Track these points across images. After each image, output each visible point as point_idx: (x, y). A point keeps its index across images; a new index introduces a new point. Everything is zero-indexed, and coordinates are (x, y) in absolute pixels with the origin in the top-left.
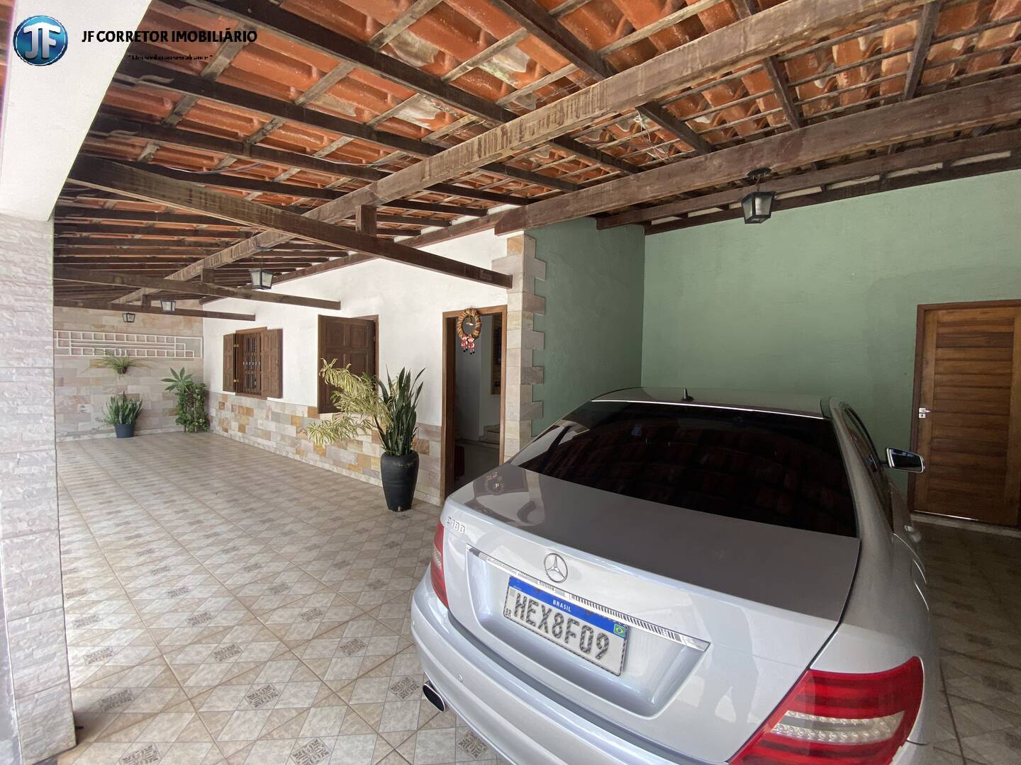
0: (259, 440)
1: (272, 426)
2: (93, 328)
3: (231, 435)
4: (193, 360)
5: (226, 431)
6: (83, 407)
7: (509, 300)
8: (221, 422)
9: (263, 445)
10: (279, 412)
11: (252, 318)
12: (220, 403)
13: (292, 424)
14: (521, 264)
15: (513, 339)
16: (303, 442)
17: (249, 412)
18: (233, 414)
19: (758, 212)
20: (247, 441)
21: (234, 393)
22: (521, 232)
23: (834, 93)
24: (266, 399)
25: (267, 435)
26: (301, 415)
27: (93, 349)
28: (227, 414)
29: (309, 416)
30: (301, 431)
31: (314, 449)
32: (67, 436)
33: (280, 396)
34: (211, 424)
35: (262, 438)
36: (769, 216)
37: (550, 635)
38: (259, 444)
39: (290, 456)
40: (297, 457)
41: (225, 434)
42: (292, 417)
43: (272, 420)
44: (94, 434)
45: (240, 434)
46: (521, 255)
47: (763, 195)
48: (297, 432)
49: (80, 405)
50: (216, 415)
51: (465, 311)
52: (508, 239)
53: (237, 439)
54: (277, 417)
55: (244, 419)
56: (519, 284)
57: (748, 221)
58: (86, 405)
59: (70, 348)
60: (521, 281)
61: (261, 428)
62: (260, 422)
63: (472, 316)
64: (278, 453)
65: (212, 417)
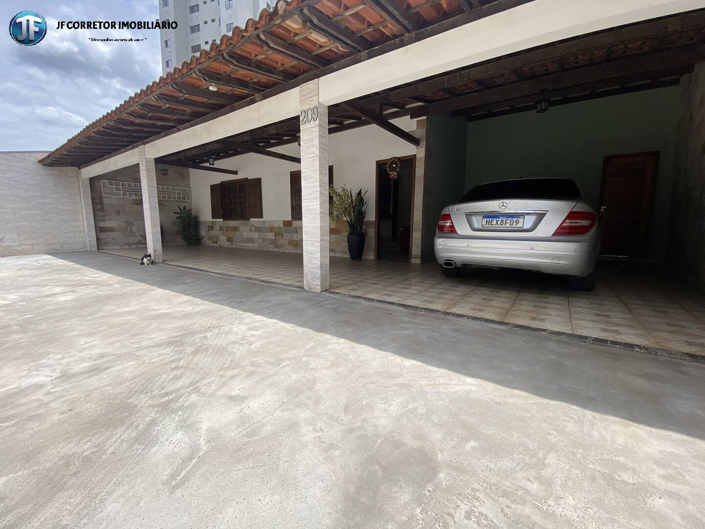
0: (245, 244)
1: (255, 235)
2: (133, 181)
3: (220, 244)
4: (186, 202)
5: (216, 243)
6: (131, 228)
7: (419, 152)
8: (210, 238)
9: (248, 247)
10: (261, 226)
11: (236, 173)
12: (209, 227)
13: (271, 232)
14: (425, 134)
15: (420, 171)
16: (280, 241)
17: (235, 229)
18: (222, 232)
19: (543, 108)
20: (234, 246)
21: (222, 220)
22: (425, 117)
23: (577, 61)
24: (249, 220)
25: (252, 240)
26: (278, 226)
27: (134, 193)
28: (216, 232)
29: (284, 226)
30: (278, 235)
31: (289, 244)
32: (125, 245)
33: (261, 217)
34: (202, 241)
35: (246, 243)
36: (547, 110)
37: (500, 226)
38: (245, 246)
39: (271, 249)
40: (276, 250)
41: (215, 245)
42: (271, 228)
43: (255, 231)
44: (139, 244)
45: (229, 243)
46: (425, 129)
47: (545, 101)
48: (275, 236)
49: (129, 227)
50: (206, 234)
51: (392, 159)
52: (417, 121)
53: (226, 246)
54: (259, 230)
55: (231, 234)
56: (423, 143)
57: (538, 112)
58: (132, 227)
59: (122, 192)
60: (425, 142)
61: (246, 237)
62: (244, 234)
63: (395, 162)
64: (260, 249)
65: (203, 236)
